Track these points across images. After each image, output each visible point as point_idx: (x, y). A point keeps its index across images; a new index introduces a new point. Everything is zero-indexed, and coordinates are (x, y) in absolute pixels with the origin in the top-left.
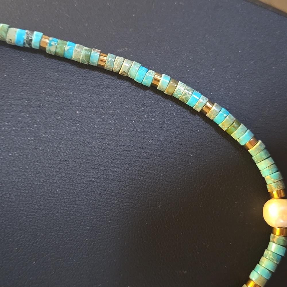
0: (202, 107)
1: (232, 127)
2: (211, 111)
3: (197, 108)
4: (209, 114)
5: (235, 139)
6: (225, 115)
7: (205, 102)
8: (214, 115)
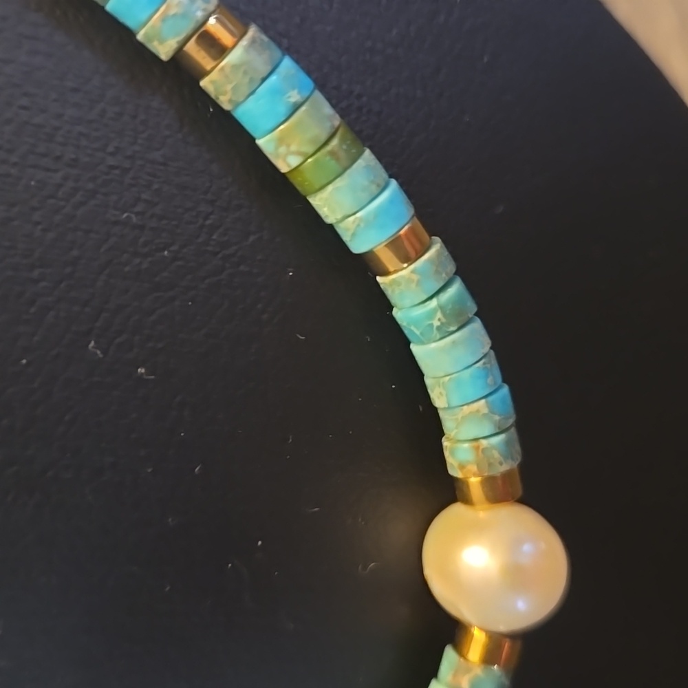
0: (181, 37)
1: (328, 158)
2: (222, 69)
3: (156, 43)
4: (212, 82)
5: (330, 219)
6: (295, 97)
7: (200, 14)
8: (234, 89)
